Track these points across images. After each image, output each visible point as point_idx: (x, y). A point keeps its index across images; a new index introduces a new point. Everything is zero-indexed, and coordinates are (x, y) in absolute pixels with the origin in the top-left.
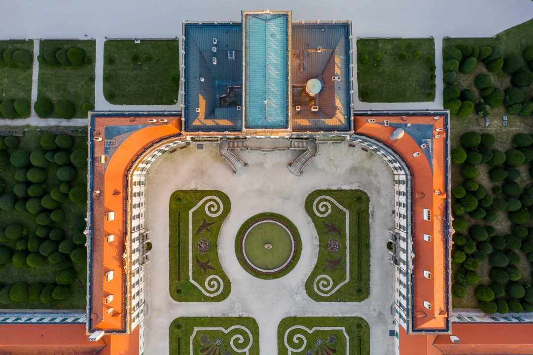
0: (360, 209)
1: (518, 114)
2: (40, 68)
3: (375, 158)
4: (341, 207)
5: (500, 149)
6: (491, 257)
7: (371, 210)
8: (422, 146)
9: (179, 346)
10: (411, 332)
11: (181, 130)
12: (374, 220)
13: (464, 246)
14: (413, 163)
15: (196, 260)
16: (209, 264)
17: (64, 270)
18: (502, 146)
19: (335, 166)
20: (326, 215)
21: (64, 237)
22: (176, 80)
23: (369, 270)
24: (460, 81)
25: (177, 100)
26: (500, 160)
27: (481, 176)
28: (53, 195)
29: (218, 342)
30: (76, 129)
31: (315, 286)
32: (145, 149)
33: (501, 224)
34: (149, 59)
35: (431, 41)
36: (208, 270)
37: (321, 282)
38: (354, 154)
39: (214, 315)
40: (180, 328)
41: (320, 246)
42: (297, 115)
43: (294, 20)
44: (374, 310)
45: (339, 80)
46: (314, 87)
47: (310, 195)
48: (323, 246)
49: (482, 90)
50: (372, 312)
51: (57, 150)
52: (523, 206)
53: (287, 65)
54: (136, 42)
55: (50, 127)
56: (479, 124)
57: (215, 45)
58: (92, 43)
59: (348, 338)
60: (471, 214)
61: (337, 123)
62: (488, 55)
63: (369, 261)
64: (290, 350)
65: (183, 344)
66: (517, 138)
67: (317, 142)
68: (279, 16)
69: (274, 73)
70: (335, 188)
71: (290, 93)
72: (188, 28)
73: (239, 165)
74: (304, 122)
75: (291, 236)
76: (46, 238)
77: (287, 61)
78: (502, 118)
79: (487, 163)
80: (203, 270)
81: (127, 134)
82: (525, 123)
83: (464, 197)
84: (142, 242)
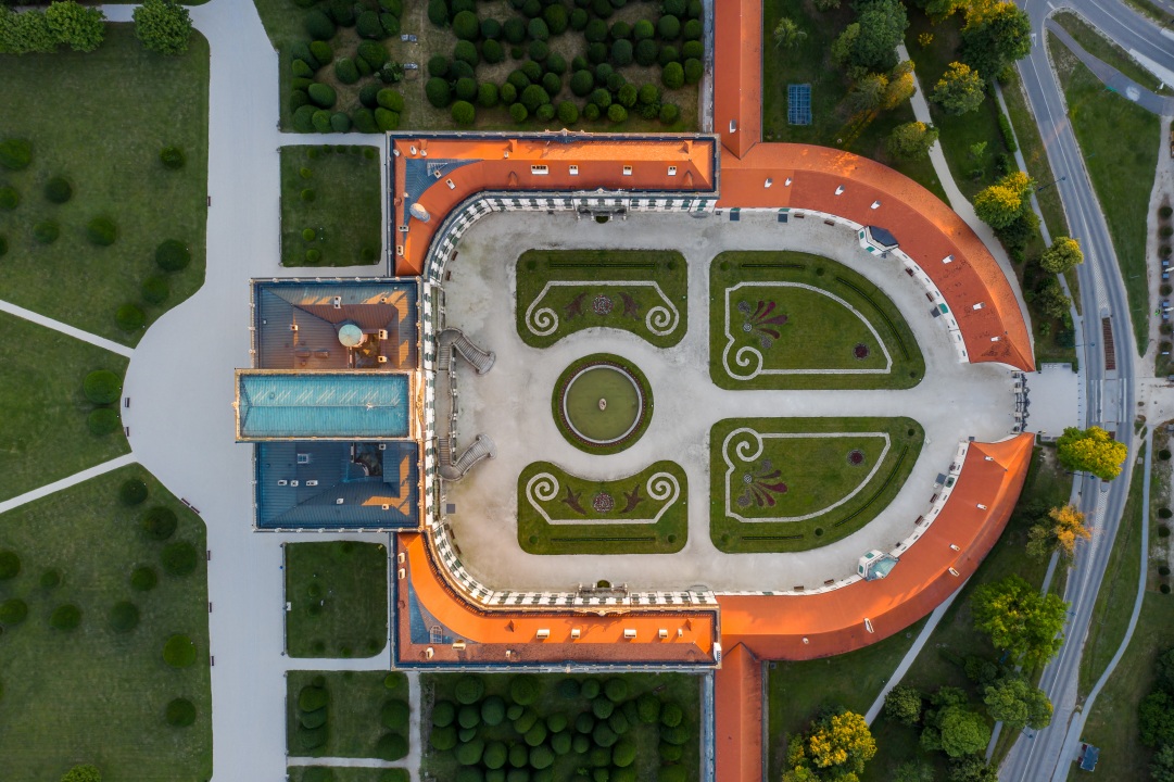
0: (546, 264)
1: (398, 18)
2: (331, 755)
3: (468, 241)
4: (543, 293)
5: (453, 47)
6: (617, 65)
7: (547, 248)
8: (438, 177)
9: (753, 538)
10: (716, 194)
11: (416, 533)
12: (563, 243)
13: (599, 108)
14: (467, 188)
15: (623, 513)
16: (630, 493)
17: (638, 711)
18: (449, 44)
19: (480, 302)
20: (555, 317)
21: (590, 714)
22: (348, 546)
23: (640, 250)
24: (347, 106)
25: (379, 545)
26: (469, 49)
27: (496, 75)
28: (523, 728)
29: (748, 479)
30: (425, 698)
31: (663, 333)
32: (447, 587)
33: (569, 47)
34: (316, 588)
35: (285, 152)
36: (639, 496)
37: (657, 323)
38: (461, 272)
39: (708, 486)
40: (728, 538)
41: (602, 326)
42: (392, 361)
43: (249, 365)
44: (700, 243)
45: (340, 298)
46: (351, 336)
47: (525, 341)
48: (602, 320)
49: (360, 73)
50: (703, 246)
51: (456, 726)
52: (540, 14)
53: (316, 375)
54: (289, 609)
55: (422, 737)
56: (415, 79)
57: (289, 483)
58: (291, 676)
59: (742, 284)
60: (552, 93)
61: (405, 301)
62: (305, 64)
63: (626, 252)
64: (759, 371)
65: (751, 533)
66: (436, 21)
67: (440, 329)
68: (242, 387)
69: (327, 394)
70: (513, 303)
71: (357, 372)
72: (264, 523)
73: (479, 450)
74: (404, 350)
75: (587, 369)
76: (590, 738)
77: (310, 375)
78: (406, 42)
79: (474, 67)
80: (639, 503)
81: (422, 611)
82: (414, 7)
83: (525, 105)
84: (594, 593)
